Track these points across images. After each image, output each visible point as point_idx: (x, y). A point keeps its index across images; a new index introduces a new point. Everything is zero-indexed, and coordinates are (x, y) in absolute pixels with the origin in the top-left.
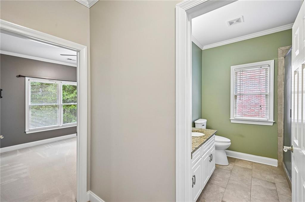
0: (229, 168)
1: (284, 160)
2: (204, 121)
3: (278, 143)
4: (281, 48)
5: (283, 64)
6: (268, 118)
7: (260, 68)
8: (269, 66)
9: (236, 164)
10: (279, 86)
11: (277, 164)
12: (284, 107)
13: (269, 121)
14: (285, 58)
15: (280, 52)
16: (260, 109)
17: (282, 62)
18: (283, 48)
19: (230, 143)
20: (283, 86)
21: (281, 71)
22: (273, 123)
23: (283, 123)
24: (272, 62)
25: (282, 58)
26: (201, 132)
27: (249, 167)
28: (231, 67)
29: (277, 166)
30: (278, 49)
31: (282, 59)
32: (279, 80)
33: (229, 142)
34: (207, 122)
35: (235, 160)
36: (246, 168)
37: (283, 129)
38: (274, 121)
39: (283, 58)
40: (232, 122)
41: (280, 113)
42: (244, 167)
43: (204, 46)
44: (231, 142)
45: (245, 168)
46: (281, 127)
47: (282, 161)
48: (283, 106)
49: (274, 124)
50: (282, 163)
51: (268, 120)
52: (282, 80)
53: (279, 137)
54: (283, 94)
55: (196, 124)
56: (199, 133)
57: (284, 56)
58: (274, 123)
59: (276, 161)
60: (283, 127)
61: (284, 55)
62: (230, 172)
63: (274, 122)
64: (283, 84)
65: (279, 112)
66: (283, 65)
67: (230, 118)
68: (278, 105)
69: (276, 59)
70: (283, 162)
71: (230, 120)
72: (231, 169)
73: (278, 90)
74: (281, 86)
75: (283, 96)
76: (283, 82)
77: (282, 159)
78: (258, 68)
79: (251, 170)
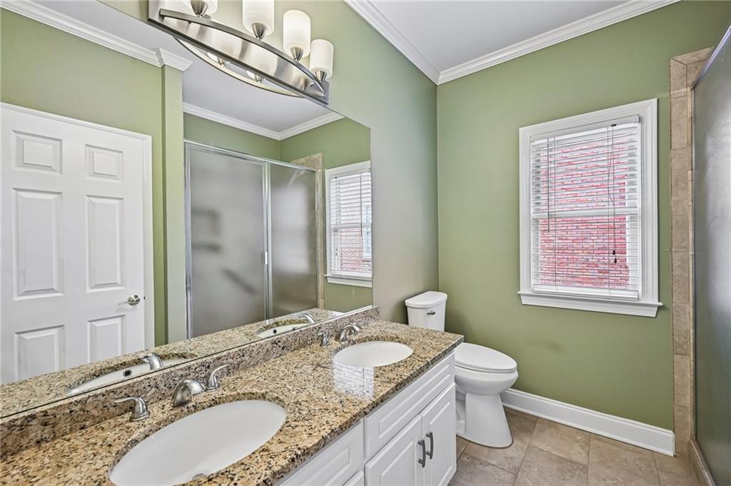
0: (512, 458)
1: (696, 437)
2: (437, 300)
3: (676, 377)
4: (679, 58)
5: (689, 110)
6: (640, 291)
7: (611, 128)
8: (640, 120)
9: (536, 443)
10: (677, 184)
11: (672, 445)
12: (695, 256)
13: (642, 302)
14: (694, 87)
15: (676, 70)
16: (612, 261)
17: (684, 104)
18: (688, 57)
19: (515, 375)
20: (690, 183)
21: (682, 136)
22: (656, 309)
23: (691, 310)
24: (649, 108)
25: (685, 90)
26: (405, 343)
27: (578, 454)
28: (520, 129)
29: (671, 453)
30: (670, 61)
31: (686, 95)
32: (676, 165)
33: (511, 371)
34: (447, 301)
35: (535, 423)
36: (568, 460)
37: (692, 331)
38: (659, 301)
39: (689, 89)
40: (525, 301)
41: (681, 276)
42: (562, 455)
43: (441, 73)
44: (518, 369)
45: (563, 458)
46: (685, 322)
47: (688, 438)
48: (691, 253)
49: (661, 311)
50: (690, 443)
51: (638, 299)
52: (687, 164)
53: (677, 357)
54: (690, 210)
55: (408, 309)
56: (399, 344)
57: (690, 82)
58: (659, 308)
59: (669, 434)
60: (691, 324)
61: (692, 78)
62: (509, 476)
63: (661, 304)
64: (690, 179)
65: (677, 272)
66: (689, 116)
67: (519, 290)
68: (674, 250)
69: (664, 95)
70: (692, 443)
71: (520, 295)
72: (517, 464)
73: (674, 198)
74: (683, 185)
75: (691, 218)
76: (690, 172)
77: (689, 431)
78: (605, 130)
79: (585, 468)
